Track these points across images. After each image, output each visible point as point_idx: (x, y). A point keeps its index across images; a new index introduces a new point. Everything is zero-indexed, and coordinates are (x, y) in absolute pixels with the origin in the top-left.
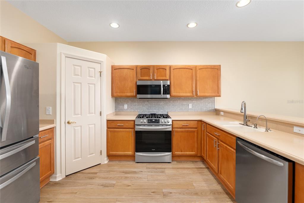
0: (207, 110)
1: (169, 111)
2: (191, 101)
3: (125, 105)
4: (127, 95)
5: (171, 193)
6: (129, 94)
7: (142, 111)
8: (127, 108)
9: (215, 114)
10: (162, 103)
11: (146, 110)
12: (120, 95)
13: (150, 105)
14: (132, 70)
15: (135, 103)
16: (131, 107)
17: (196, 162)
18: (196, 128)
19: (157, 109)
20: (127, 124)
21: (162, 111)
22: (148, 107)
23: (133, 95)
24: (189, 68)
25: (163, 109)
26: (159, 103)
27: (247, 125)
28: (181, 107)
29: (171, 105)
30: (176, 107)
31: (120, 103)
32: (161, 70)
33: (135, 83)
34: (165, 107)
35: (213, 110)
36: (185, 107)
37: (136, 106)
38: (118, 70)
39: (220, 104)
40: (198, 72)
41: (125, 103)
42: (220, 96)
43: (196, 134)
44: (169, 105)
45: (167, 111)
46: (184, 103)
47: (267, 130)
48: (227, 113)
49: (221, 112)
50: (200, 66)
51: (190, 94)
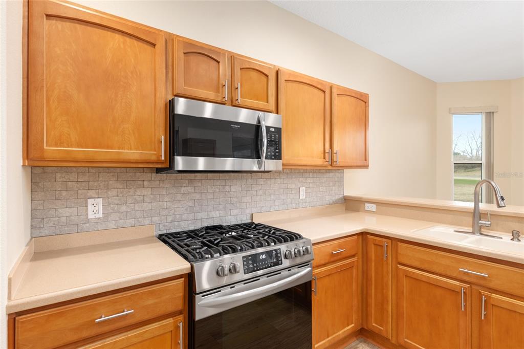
0: (331, 202)
1: (254, 211)
2: (304, 179)
3: (90, 201)
4: (122, 157)
6: (132, 154)
7: (170, 219)
8: (100, 215)
9: (344, 208)
10: (236, 187)
11: (184, 217)
12: (81, 157)
13: (197, 196)
14: (148, 48)
15: (139, 192)
16: (124, 208)
18: (353, 256)
19: (221, 207)
20: (150, 301)
21: (235, 212)
22: (190, 204)
23: (154, 158)
24: (319, 87)
25: (238, 205)
26: (227, 188)
27: (481, 234)
28: (282, 197)
29: (261, 192)
30: (272, 197)
31: (64, 193)
32: (254, 74)
33: (161, 104)
34: (244, 200)
35: (341, 199)
36: (292, 196)
37: (143, 201)
38: (68, 24)
40: (336, 102)
41: (92, 193)
42: (366, 167)
43: (354, 273)
44: (254, 193)
45: (248, 212)
46: (289, 186)
48: (385, 207)
49: (367, 205)
50: (339, 87)
51: (320, 162)
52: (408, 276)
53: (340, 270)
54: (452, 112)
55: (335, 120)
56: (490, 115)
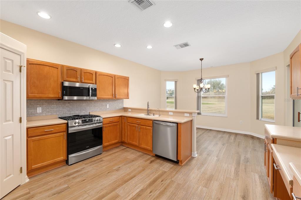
0: (119, 109)
1: (90, 111)
2: (108, 102)
3: (38, 108)
4: (49, 97)
5: (120, 167)
6: (52, 96)
7: (62, 113)
8: (41, 112)
9: (123, 111)
10: (84, 104)
11: (67, 113)
12: (38, 97)
13: (71, 107)
14: (56, 69)
16: (48, 110)
17: (118, 147)
18: (118, 122)
19: (79, 110)
20: (57, 128)
21: (84, 111)
22: (69, 109)
23: (58, 97)
24: (110, 76)
25: (85, 109)
26: (81, 105)
27: (149, 115)
28: (100, 107)
29: (93, 106)
30: (97, 107)
31: (30, 106)
32: (88, 74)
33: (60, 83)
34: (87, 108)
35: (122, 108)
36: (104, 107)
37: (54, 108)
38: (35, 65)
39: (127, 103)
40: (116, 80)
41: (38, 106)
42: (128, 98)
43: (118, 126)
44: (90, 106)
45: (88, 111)
46: (103, 104)
47: (159, 116)
48: (134, 110)
49: (129, 109)
50: (118, 76)
51: (111, 97)
52: (129, 125)
53: (113, 125)
54: (166, 80)
55: (116, 85)
56: (176, 82)
